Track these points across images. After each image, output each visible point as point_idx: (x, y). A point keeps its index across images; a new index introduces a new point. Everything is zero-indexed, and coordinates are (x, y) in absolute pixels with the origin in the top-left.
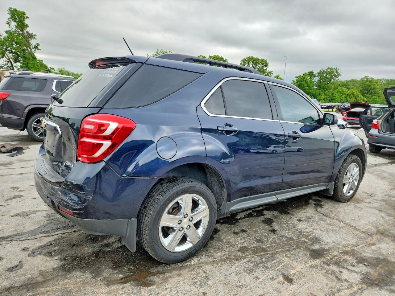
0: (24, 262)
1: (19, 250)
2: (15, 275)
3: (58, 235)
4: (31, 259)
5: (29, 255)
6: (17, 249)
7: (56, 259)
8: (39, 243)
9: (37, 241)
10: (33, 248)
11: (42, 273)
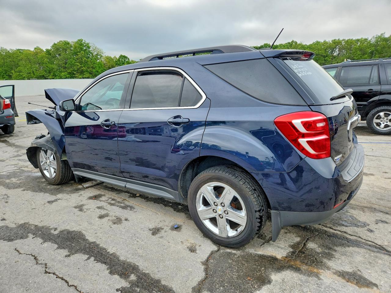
0: (374, 223)
1: (376, 233)
2: (382, 218)
3: (337, 229)
4: (368, 222)
5: (368, 225)
6: (378, 234)
7: (349, 213)
8: (356, 231)
9: (357, 233)
10: (363, 229)
11: (364, 211)
